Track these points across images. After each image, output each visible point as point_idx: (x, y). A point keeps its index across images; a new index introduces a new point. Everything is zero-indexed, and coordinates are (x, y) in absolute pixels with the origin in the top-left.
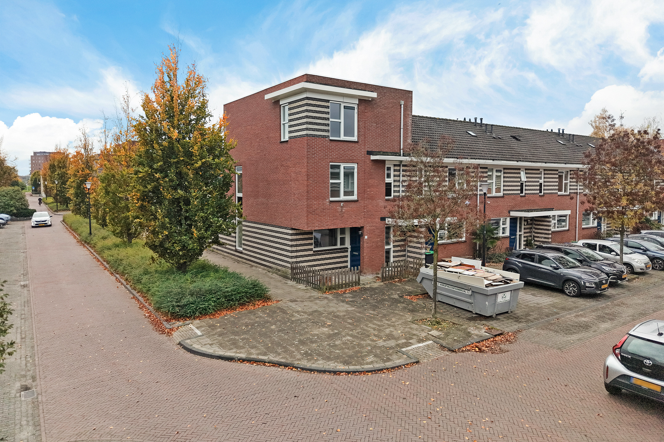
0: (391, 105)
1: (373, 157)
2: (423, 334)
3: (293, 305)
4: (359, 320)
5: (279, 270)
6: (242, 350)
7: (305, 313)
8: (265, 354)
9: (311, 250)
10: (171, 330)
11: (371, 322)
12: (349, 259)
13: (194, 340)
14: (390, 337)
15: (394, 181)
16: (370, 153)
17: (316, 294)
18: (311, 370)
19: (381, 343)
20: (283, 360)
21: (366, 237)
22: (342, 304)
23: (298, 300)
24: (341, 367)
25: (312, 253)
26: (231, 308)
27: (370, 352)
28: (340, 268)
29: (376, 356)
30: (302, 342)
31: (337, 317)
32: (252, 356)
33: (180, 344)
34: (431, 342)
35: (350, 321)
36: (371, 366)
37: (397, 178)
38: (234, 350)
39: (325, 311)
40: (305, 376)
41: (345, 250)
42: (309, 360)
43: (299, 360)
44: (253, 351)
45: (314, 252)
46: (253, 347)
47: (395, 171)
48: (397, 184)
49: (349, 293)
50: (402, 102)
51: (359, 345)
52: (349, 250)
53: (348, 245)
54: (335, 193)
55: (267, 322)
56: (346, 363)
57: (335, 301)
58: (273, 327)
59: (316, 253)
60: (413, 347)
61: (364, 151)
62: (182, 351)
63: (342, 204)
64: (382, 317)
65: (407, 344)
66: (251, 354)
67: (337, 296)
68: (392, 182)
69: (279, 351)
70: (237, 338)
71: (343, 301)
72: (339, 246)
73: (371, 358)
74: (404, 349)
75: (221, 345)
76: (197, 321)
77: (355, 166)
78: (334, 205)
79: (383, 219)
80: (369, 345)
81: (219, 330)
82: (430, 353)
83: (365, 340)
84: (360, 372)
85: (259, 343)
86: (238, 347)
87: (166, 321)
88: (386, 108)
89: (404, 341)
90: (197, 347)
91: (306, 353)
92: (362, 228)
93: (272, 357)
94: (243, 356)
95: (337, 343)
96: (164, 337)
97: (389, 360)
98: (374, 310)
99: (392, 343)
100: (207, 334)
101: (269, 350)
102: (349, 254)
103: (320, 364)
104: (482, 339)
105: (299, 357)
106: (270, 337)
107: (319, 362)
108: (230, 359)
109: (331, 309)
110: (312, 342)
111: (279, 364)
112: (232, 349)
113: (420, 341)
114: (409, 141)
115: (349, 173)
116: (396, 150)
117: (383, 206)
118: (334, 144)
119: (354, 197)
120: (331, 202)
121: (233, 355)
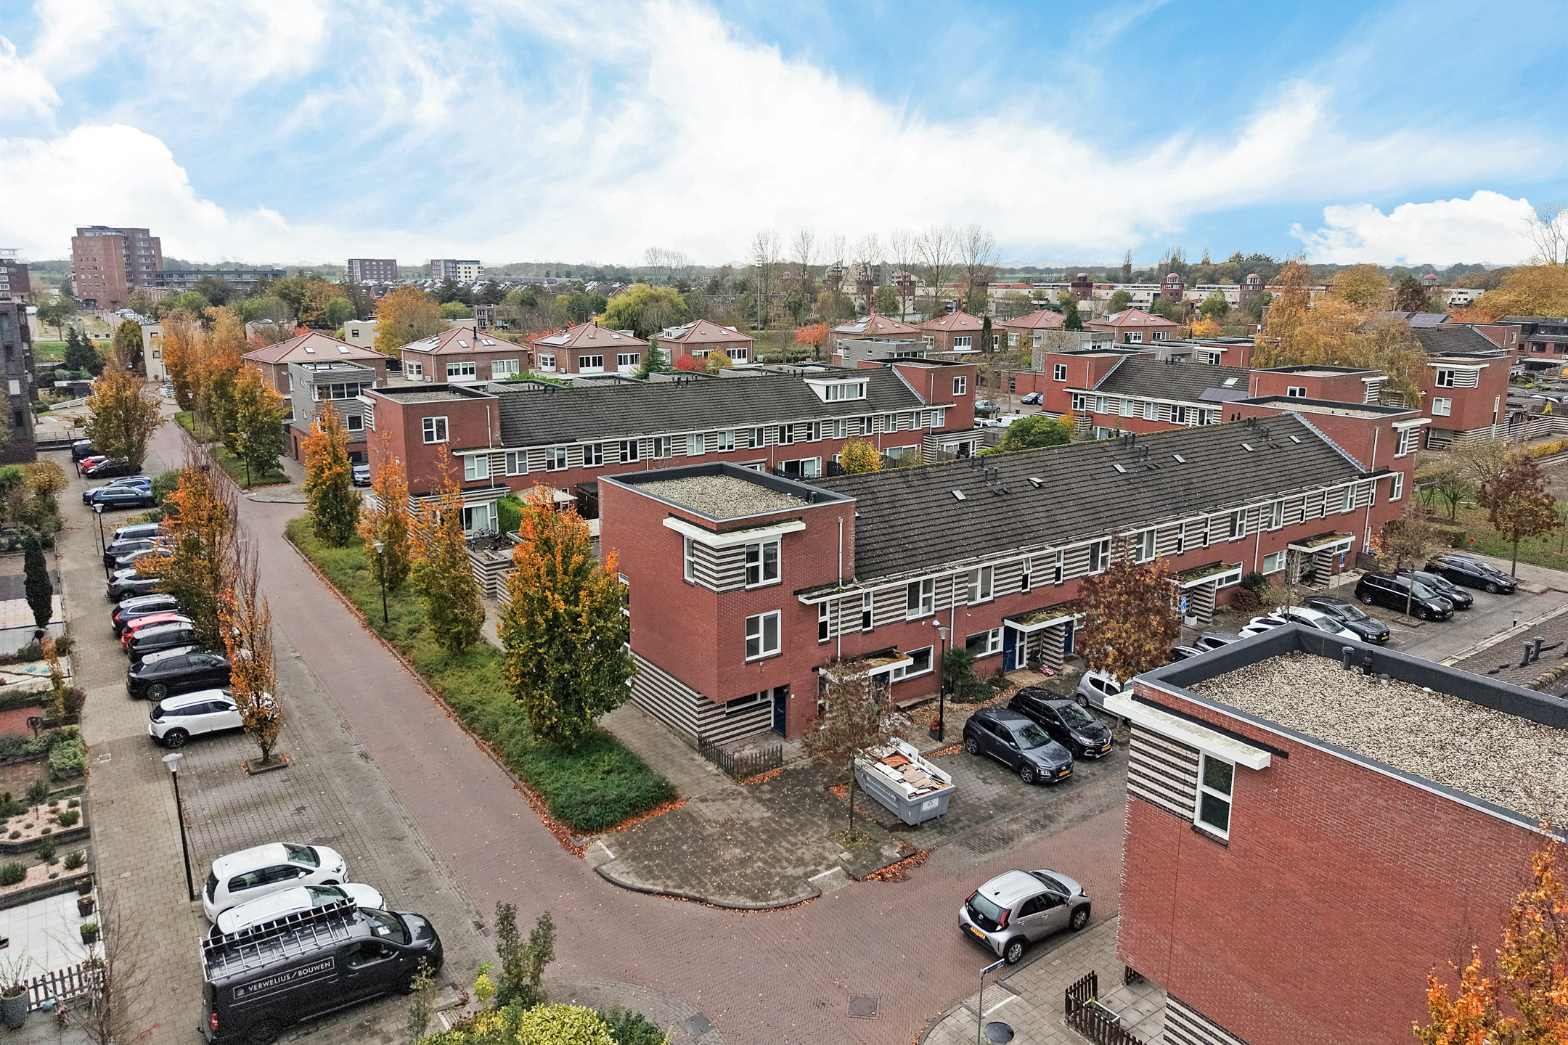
0: (826, 527)
1: (802, 599)
2: (833, 857)
3: (701, 806)
4: (772, 836)
5: (683, 735)
6: (659, 882)
7: (717, 822)
8: (680, 887)
9: (722, 713)
10: (581, 848)
11: (785, 837)
12: (772, 715)
13: (609, 865)
14: (801, 862)
15: (831, 619)
16: (798, 593)
17: (728, 784)
18: (725, 908)
19: (790, 871)
20: (697, 895)
21: (793, 696)
22: (758, 805)
23: (708, 797)
24: (750, 903)
25: (724, 716)
26: (638, 815)
27: (778, 883)
28: (761, 728)
29: (782, 889)
30: (715, 872)
31: (751, 829)
32: (670, 890)
33: (595, 870)
34: (839, 868)
35: (763, 837)
36: (776, 902)
37: (835, 614)
38: (651, 881)
39: (739, 819)
40: (719, 912)
41: (767, 704)
42: (722, 895)
43: (712, 894)
44: (669, 882)
45: (728, 714)
46: (669, 877)
47: (832, 606)
48: (835, 621)
49: (768, 783)
50: (841, 521)
51: (769, 873)
52: (773, 704)
53: (771, 698)
54: (753, 648)
55: (678, 838)
56: (755, 898)
57: (750, 800)
58: (685, 847)
59: (730, 715)
60: (820, 875)
61: (789, 592)
62: (601, 880)
63: (761, 662)
64: (798, 830)
65: (815, 872)
66: (667, 886)
67: (755, 788)
68: (828, 619)
69: (694, 883)
70: (651, 863)
71: (760, 800)
72: (759, 701)
73: (777, 892)
74: (810, 880)
75: (638, 875)
76: (604, 836)
77: (779, 612)
78: (751, 667)
79: (816, 669)
80: (778, 874)
81: (630, 850)
82: (834, 883)
83: (775, 867)
84: (767, 909)
85: (674, 870)
86: (655, 878)
87: (572, 835)
88: (820, 532)
89: (813, 868)
90: (614, 876)
91: (718, 885)
92: (787, 686)
93: (687, 890)
94: (660, 889)
95: (749, 871)
96: (575, 859)
97: (793, 894)
98: (791, 817)
99: (800, 871)
100: (622, 857)
101: (685, 881)
102: (772, 709)
103: (732, 900)
104: (889, 862)
105: (712, 890)
106: (683, 862)
107: (730, 897)
108: (649, 892)
109: (746, 816)
110: (724, 871)
111: (694, 900)
112: (648, 880)
113: (829, 867)
114: (852, 564)
115: (771, 622)
116: (834, 580)
117: (817, 654)
118: (751, 594)
119: (778, 651)
120: (748, 663)
121: (651, 887)
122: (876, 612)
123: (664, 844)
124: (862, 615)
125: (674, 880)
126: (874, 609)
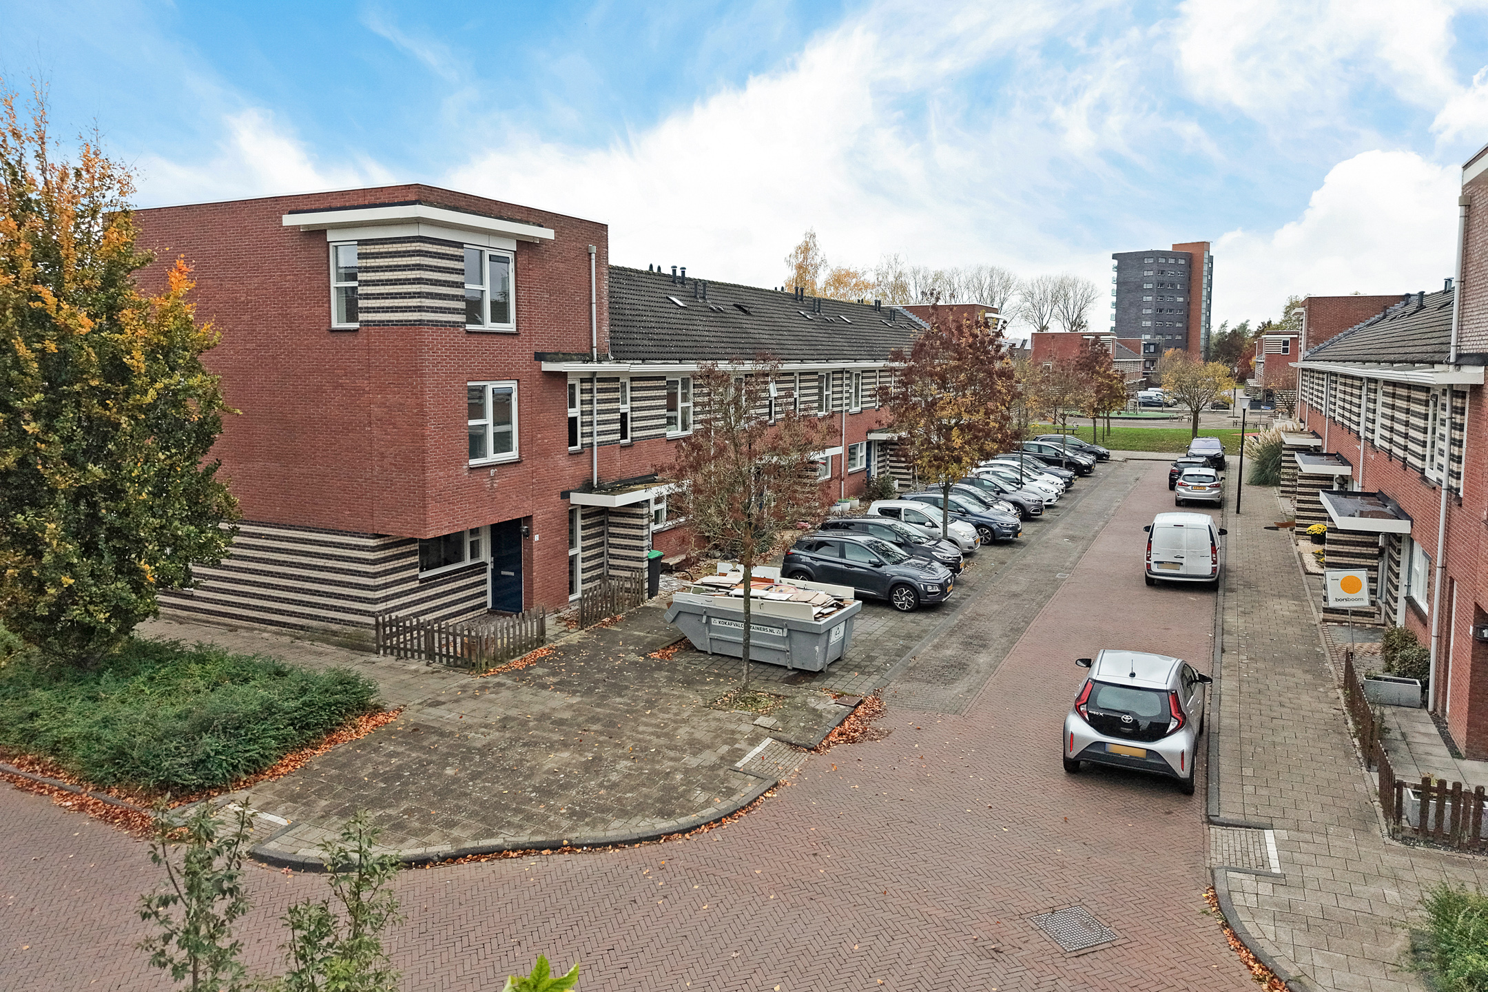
0: (573, 254)
1: (547, 367)
2: (745, 728)
3: (443, 713)
4: (610, 723)
5: (335, 633)
6: (432, 838)
7: (486, 726)
8: (491, 835)
9: (414, 578)
11: (635, 721)
12: (489, 587)
13: (284, 839)
14: (698, 745)
15: (583, 413)
16: (540, 357)
17: (468, 678)
19: (691, 761)
20: (538, 839)
21: (537, 538)
22: (545, 692)
23: (443, 699)
24: (663, 825)
25: (416, 584)
27: (688, 783)
28: (473, 609)
29: (704, 789)
30: (546, 792)
31: (560, 722)
32: (470, 844)
33: (251, 856)
34: (769, 740)
35: (595, 727)
36: (712, 810)
37: (587, 408)
38: (413, 841)
39: (525, 714)
41: (481, 568)
42: (591, 826)
43: (570, 830)
44: (456, 832)
45: (422, 581)
46: (449, 825)
47: (582, 391)
48: (587, 418)
49: (539, 666)
50: (594, 249)
51: (657, 773)
52: (490, 567)
53: (486, 556)
54: (476, 444)
55: (424, 762)
56: (665, 814)
57: (525, 689)
58: (450, 771)
59: (427, 583)
60: (748, 756)
61: (529, 354)
63: (492, 472)
64: (648, 708)
65: (736, 753)
66: (456, 841)
67: (518, 675)
68: (578, 415)
69: (515, 820)
70: (389, 812)
71: (543, 686)
72: (468, 562)
73: (699, 795)
74: (739, 765)
76: (245, 792)
77: (513, 385)
78: (477, 477)
79: (565, 495)
80: (674, 769)
81: (324, 802)
82: (782, 761)
83: (658, 762)
84: (704, 824)
85: (454, 811)
86: (415, 832)
87: (157, 806)
88: (565, 261)
89: (725, 748)
90: (311, 853)
91: (572, 813)
92: (528, 519)
94: (446, 848)
95: (614, 777)
97: (730, 792)
98: (620, 695)
99: (708, 757)
100: (307, 818)
101: (491, 823)
102: (488, 576)
103: (616, 829)
104: (839, 717)
105: (566, 824)
106: (464, 794)
107: (613, 825)
108: (421, 862)
109: (537, 708)
110: (564, 787)
111: (539, 848)
112: (405, 839)
113: (752, 741)
114: (606, 329)
115: (502, 402)
116: (586, 349)
117: (565, 468)
118: (473, 339)
119: (513, 455)
120: (472, 469)
121: (419, 851)
122: (636, 414)
123: (400, 777)
124: (618, 416)
125: (470, 826)
126: (632, 409)
